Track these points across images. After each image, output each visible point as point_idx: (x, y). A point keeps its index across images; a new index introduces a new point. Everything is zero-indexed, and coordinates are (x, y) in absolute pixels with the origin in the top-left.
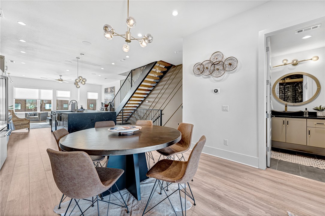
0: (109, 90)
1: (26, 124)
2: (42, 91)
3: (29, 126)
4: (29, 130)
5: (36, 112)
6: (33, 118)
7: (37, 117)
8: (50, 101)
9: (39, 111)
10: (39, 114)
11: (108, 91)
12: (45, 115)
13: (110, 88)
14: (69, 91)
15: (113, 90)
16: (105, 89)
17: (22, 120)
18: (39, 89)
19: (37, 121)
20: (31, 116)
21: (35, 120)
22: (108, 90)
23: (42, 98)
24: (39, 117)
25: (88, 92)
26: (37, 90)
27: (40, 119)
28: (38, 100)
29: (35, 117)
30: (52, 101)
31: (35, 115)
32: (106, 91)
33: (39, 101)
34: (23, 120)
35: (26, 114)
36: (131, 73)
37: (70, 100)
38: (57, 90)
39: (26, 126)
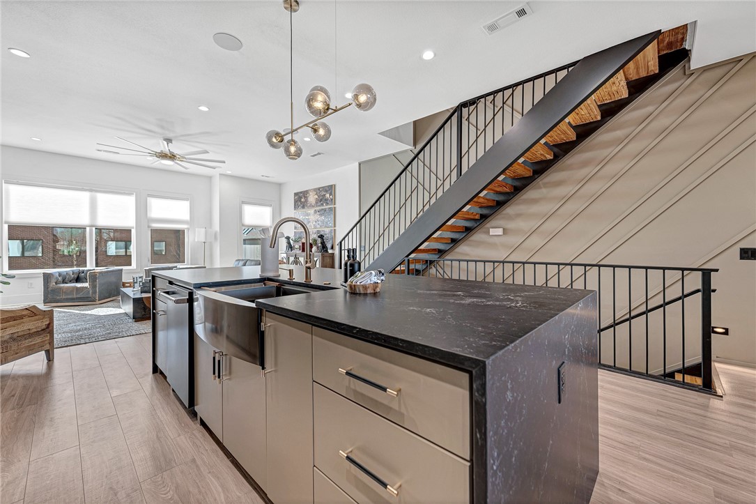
0: (312, 198)
1: (37, 333)
2: (101, 197)
3: (51, 342)
4: (50, 358)
5: (81, 269)
6: (73, 291)
7: (86, 285)
8: (129, 231)
9: (90, 265)
10: (94, 277)
11: (306, 201)
12: (113, 279)
13: (315, 190)
14: (187, 200)
15: (328, 195)
16: (296, 194)
17: (14, 319)
18: (91, 190)
19: (85, 300)
20: (64, 282)
21: (78, 296)
22: (306, 198)
23: (103, 222)
24: (93, 286)
25: (243, 203)
26: (85, 196)
27: (94, 292)
28: (88, 229)
29: (79, 285)
30: (133, 232)
31: (78, 280)
32: (300, 199)
33: (91, 231)
34: (21, 317)
35: (47, 278)
36: (455, 118)
37: (188, 229)
38: (150, 196)
39: (34, 344)
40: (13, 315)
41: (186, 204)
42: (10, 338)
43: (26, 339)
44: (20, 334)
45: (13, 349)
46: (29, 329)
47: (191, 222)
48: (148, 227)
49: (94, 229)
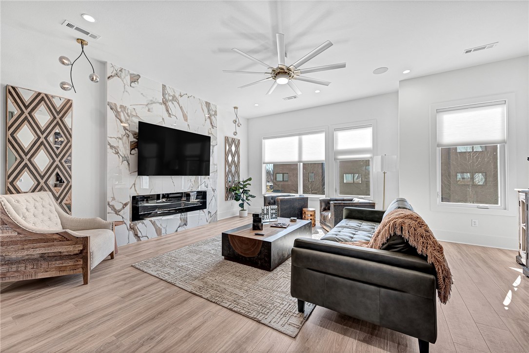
9: (300, 192)
14: (370, 126)
17: (45, 241)
18: (299, 134)
28: (298, 164)
37: (371, 158)
38: (336, 130)
39: (66, 266)
40: (43, 238)
41: (368, 132)
42: (41, 257)
43: (56, 260)
44: (50, 255)
45: (43, 266)
46: (60, 252)
47: (374, 150)
48: (336, 159)
49: (302, 164)
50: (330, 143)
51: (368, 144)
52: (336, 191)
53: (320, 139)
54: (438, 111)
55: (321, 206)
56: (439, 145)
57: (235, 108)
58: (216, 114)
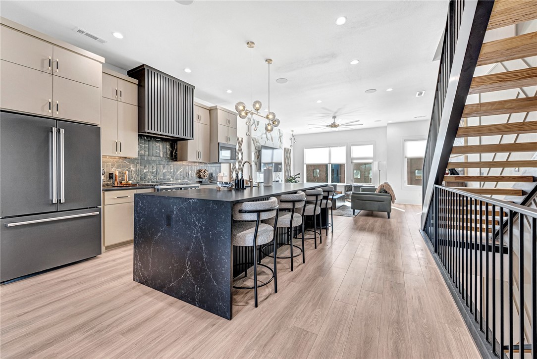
9: (329, 182)
18: (329, 147)
30: (345, 166)
37: (372, 162)
38: (352, 145)
41: (370, 147)
47: (374, 158)
48: (352, 162)
49: (330, 165)
50: (348, 153)
51: (371, 155)
52: (352, 181)
53: (343, 150)
54: (405, 141)
55: (345, 189)
56: (406, 157)
57: (292, 131)
58: (282, 136)
